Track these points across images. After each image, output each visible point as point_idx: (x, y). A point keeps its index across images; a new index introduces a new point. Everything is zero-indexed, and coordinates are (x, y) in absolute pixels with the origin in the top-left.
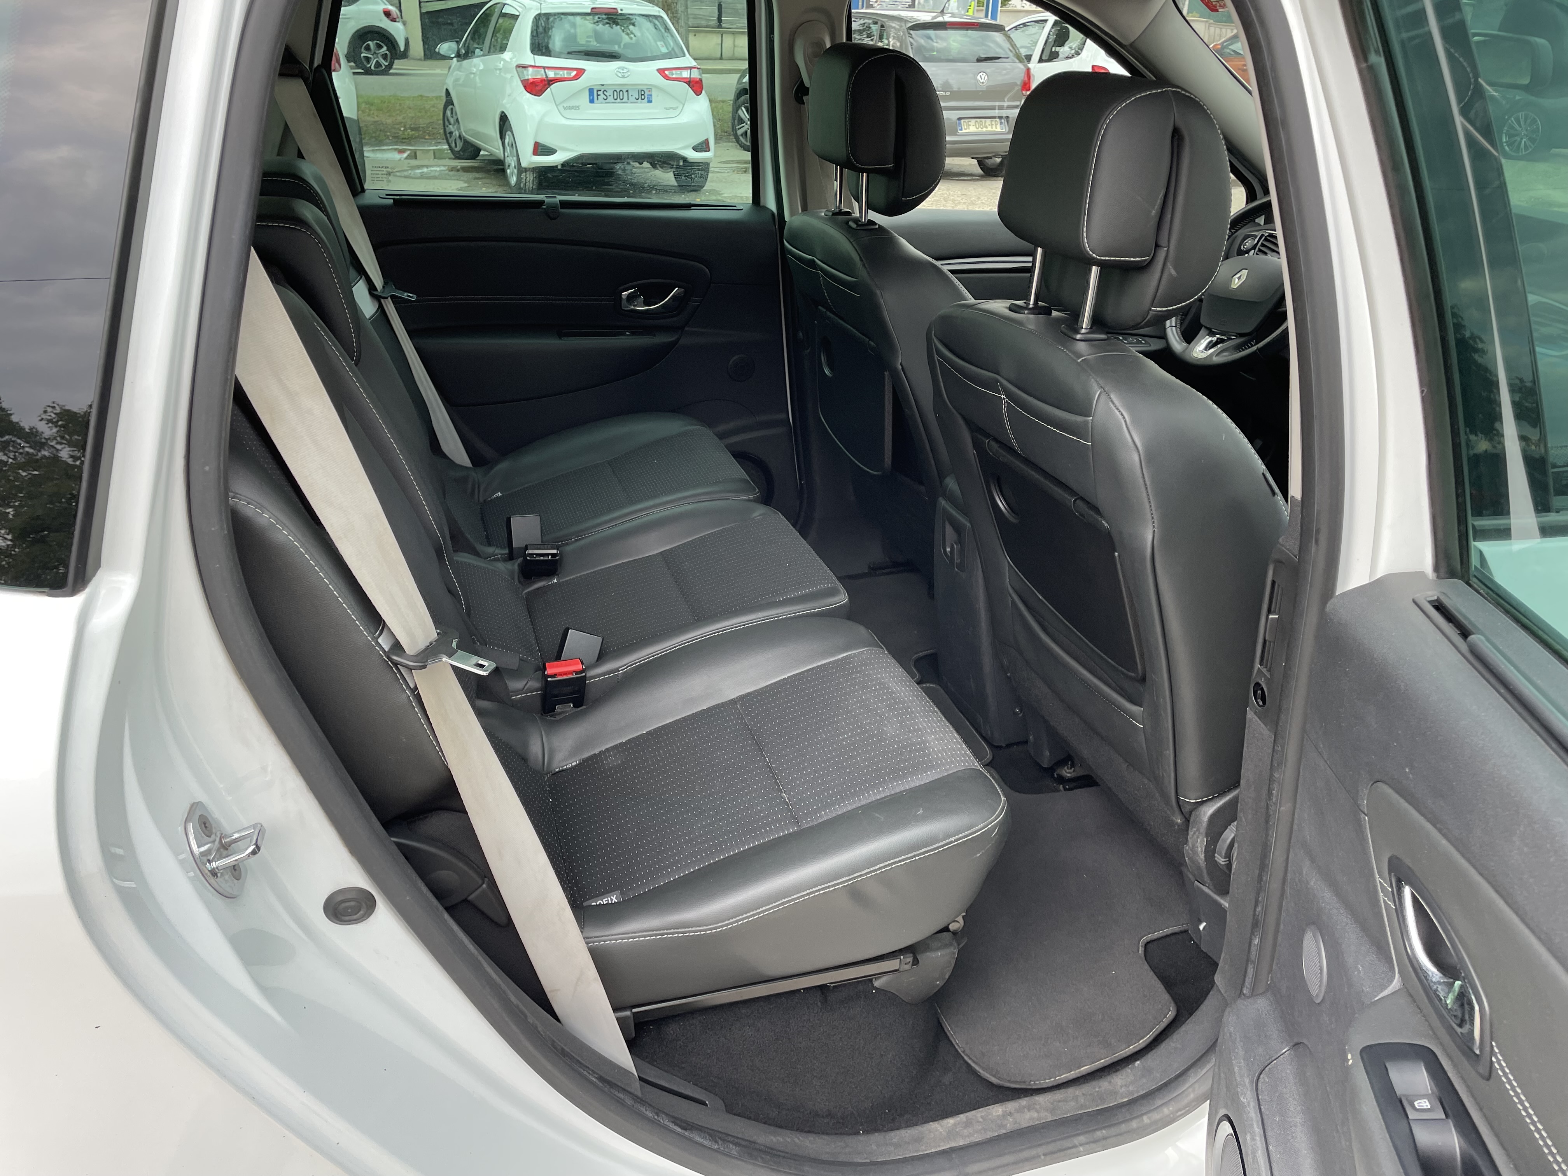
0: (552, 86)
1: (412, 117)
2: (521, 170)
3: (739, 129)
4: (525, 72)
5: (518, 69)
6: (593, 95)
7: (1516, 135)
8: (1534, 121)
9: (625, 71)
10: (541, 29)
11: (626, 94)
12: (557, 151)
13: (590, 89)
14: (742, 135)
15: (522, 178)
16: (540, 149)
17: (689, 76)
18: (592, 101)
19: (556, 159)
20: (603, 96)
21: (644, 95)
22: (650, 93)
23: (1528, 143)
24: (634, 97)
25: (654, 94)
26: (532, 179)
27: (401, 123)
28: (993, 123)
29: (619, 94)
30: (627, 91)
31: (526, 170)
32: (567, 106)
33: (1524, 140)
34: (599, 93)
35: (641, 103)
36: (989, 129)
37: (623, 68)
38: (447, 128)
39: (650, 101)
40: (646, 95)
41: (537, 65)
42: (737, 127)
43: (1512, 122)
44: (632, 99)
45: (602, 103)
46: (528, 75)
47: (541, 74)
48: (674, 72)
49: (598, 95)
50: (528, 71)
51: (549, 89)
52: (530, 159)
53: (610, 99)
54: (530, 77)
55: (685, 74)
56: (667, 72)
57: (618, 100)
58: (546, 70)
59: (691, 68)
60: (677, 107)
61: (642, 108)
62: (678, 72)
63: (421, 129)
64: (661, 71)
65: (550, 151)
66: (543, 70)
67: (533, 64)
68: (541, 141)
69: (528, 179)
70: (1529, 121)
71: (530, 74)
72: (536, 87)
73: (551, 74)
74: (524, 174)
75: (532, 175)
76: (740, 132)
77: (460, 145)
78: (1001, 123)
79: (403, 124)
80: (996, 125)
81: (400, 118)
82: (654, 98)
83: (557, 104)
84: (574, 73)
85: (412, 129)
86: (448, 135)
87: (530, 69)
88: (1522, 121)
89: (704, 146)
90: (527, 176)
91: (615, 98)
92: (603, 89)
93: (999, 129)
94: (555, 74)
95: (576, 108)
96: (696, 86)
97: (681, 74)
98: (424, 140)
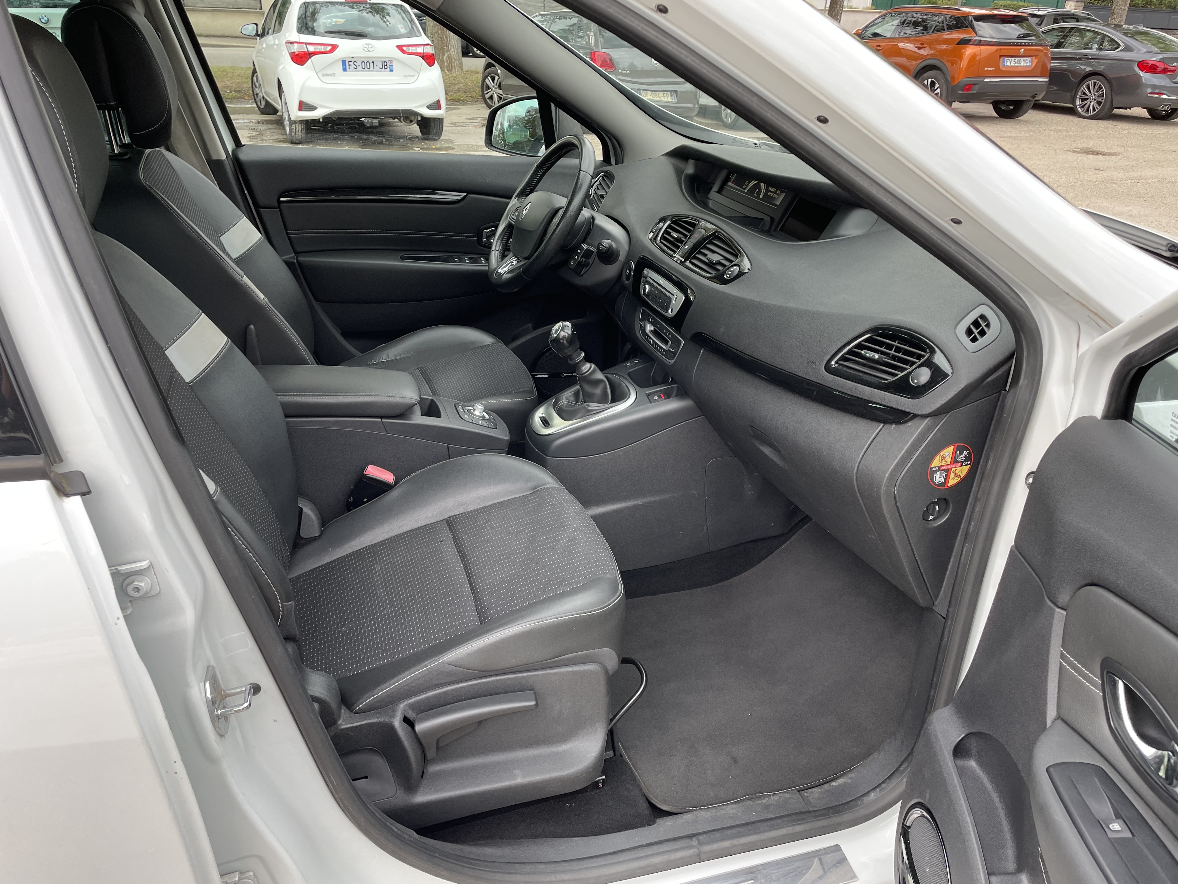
0: (312, 58)
1: (239, 83)
2: (292, 123)
3: (487, 93)
4: (292, 47)
5: (287, 44)
6: (345, 65)
7: (1087, 99)
8: (1100, 88)
9: (370, 46)
10: (309, 14)
11: (372, 64)
12: (317, 108)
13: (343, 61)
14: (489, 98)
15: (293, 129)
16: (303, 106)
17: (422, 52)
18: (345, 70)
19: (318, 114)
20: (353, 66)
21: (386, 65)
22: (391, 64)
23: (1096, 106)
24: (378, 67)
25: (395, 64)
26: (300, 129)
27: (229, 86)
28: (665, 95)
29: (367, 65)
30: (373, 62)
31: (295, 122)
32: (323, 73)
33: (1092, 103)
34: (350, 63)
35: (384, 71)
36: (662, 99)
37: (368, 44)
38: (254, 91)
39: (392, 70)
40: (388, 65)
41: (301, 41)
42: (485, 92)
43: (1084, 89)
44: (377, 68)
45: (352, 71)
46: (294, 49)
47: (304, 49)
48: (410, 48)
49: (349, 65)
50: (294, 46)
51: (310, 60)
52: (297, 115)
53: (360, 68)
54: (295, 51)
55: (420, 50)
56: (404, 48)
57: (366, 69)
58: (308, 46)
59: (424, 45)
60: (414, 75)
61: (385, 75)
62: (414, 48)
63: (243, 91)
64: (400, 47)
65: (312, 108)
66: (304, 45)
67: (298, 41)
68: (306, 100)
69: (297, 129)
70: (1097, 87)
71: (296, 48)
72: (300, 58)
73: (311, 49)
74: (294, 125)
75: (300, 126)
76: (487, 96)
77: (263, 103)
78: (671, 96)
79: (229, 88)
80: (667, 97)
81: (228, 83)
82: (394, 68)
83: (317, 71)
84: (329, 48)
85: (236, 91)
86: (256, 96)
87: (296, 45)
88: (1091, 88)
89: (436, 106)
90: (297, 127)
91: (364, 67)
92: (353, 60)
93: (669, 100)
94: (315, 49)
95: (333, 75)
96: (429, 59)
97: (416, 49)
98: (243, 100)
